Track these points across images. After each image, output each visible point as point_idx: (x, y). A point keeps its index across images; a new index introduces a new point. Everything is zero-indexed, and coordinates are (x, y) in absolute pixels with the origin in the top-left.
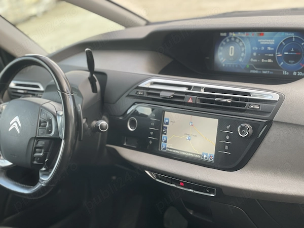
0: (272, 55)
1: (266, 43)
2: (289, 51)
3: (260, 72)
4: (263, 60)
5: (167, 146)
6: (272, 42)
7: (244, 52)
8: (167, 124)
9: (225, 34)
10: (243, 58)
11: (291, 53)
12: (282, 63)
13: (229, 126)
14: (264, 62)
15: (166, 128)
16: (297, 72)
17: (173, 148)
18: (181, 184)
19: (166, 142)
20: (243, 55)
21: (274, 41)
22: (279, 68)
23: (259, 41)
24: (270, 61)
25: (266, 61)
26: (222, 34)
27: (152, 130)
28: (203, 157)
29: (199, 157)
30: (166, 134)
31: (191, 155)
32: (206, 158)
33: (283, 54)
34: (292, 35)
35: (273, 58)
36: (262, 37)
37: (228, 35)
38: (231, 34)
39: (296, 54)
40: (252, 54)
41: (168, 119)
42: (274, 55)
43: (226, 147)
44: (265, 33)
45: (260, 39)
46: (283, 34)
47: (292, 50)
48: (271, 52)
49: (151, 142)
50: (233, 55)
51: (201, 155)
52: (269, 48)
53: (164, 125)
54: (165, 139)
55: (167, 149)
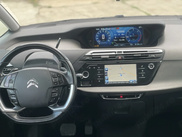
0: (124, 37)
1: (120, 32)
2: (132, 35)
3: (119, 45)
4: (120, 40)
5: (109, 81)
6: (123, 31)
7: (110, 37)
8: (107, 71)
9: (99, 29)
10: (109, 39)
11: (133, 36)
12: (129, 41)
13: (143, 66)
14: (120, 41)
15: (107, 73)
16: (136, 43)
17: (112, 81)
18: (121, 97)
19: (108, 79)
20: (109, 38)
21: (124, 31)
22: (128, 42)
23: (117, 31)
24: (123, 40)
25: (121, 40)
26: (97, 29)
27: (99, 75)
28: (130, 82)
29: (128, 82)
30: (107, 76)
31: (124, 82)
32: (132, 82)
33: (129, 37)
34: (133, 28)
35: (125, 39)
36: (118, 29)
37: (100, 29)
38: (102, 29)
39: (135, 36)
40: (114, 37)
41: (107, 69)
42: (125, 37)
43: (143, 75)
44: (120, 28)
45: (117, 30)
46: (128, 28)
47: (133, 34)
48: (123, 36)
49: (99, 81)
50: (104, 38)
51: (129, 82)
52: (122, 34)
53: (105, 72)
54: (107, 78)
55: (109, 83)
